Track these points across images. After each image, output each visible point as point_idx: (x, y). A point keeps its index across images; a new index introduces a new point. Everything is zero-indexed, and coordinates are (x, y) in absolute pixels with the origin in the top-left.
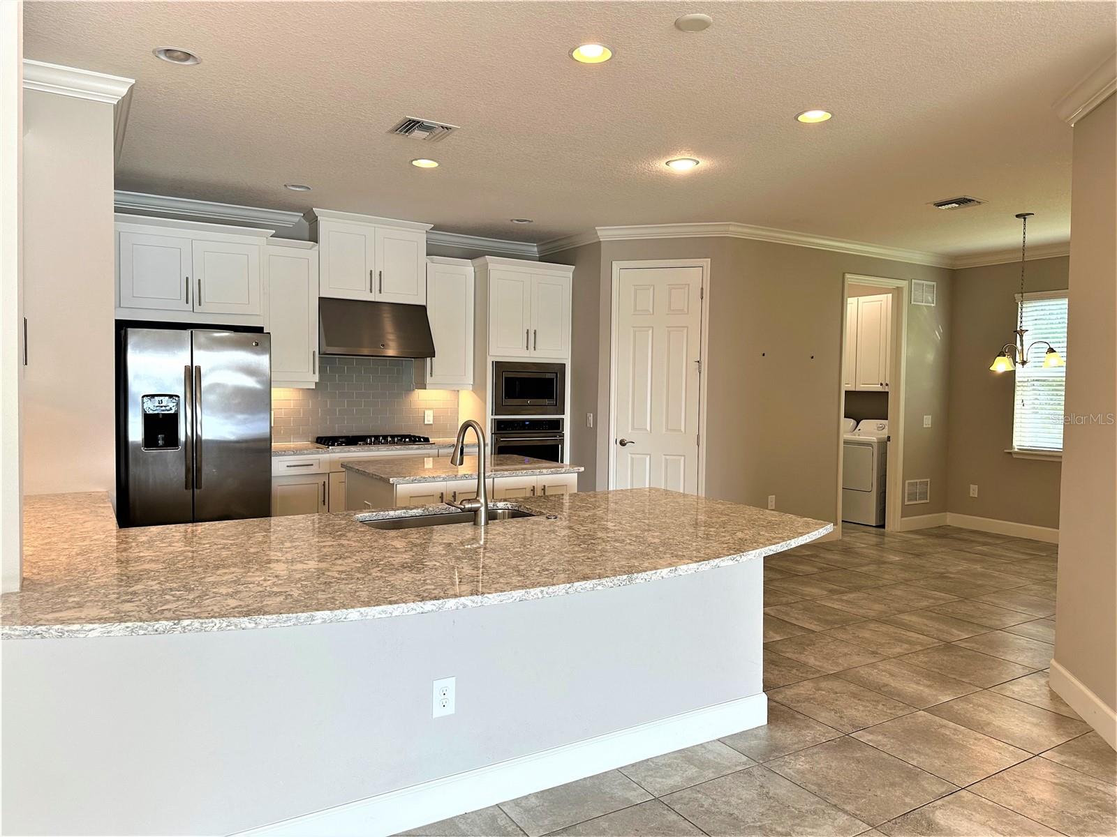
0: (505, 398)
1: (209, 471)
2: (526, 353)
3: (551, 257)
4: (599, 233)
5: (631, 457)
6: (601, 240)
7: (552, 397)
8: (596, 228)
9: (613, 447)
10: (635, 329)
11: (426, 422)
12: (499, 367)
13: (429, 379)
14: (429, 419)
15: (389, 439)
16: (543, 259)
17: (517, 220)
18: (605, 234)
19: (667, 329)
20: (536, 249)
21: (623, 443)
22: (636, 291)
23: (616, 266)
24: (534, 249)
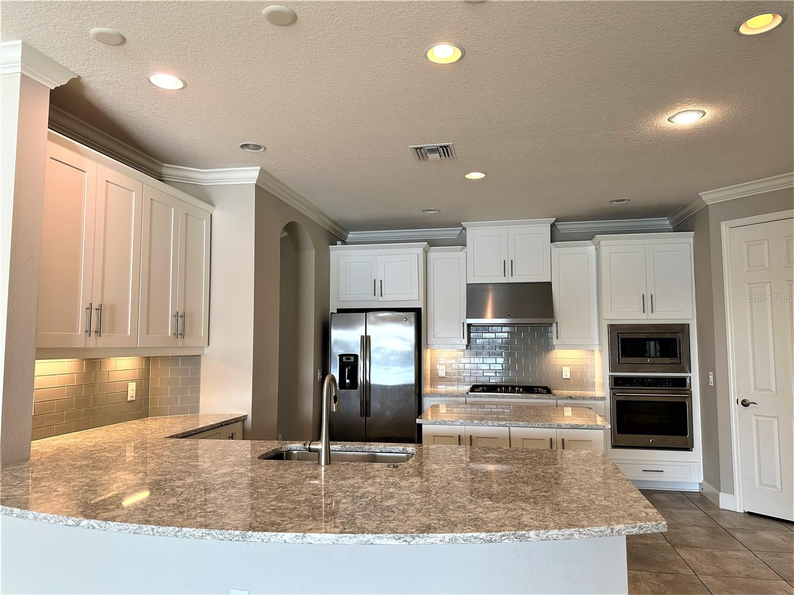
0: (622, 357)
1: (376, 405)
2: (644, 316)
3: (680, 226)
4: (704, 198)
5: (756, 419)
6: (708, 204)
7: (675, 356)
8: (700, 194)
9: (735, 409)
10: (750, 285)
11: (564, 377)
12: (613, 328)
13: (555, 341)
14: (566, 374)
15: (517, 389)
16: (677, 229)
17: (616, 201)
18: (709, 197)
19: (787, 282)
20: (668, 222)
21: (745, 404)
22: (748, 247)
23: (724, 226)
24: (666, 222)
